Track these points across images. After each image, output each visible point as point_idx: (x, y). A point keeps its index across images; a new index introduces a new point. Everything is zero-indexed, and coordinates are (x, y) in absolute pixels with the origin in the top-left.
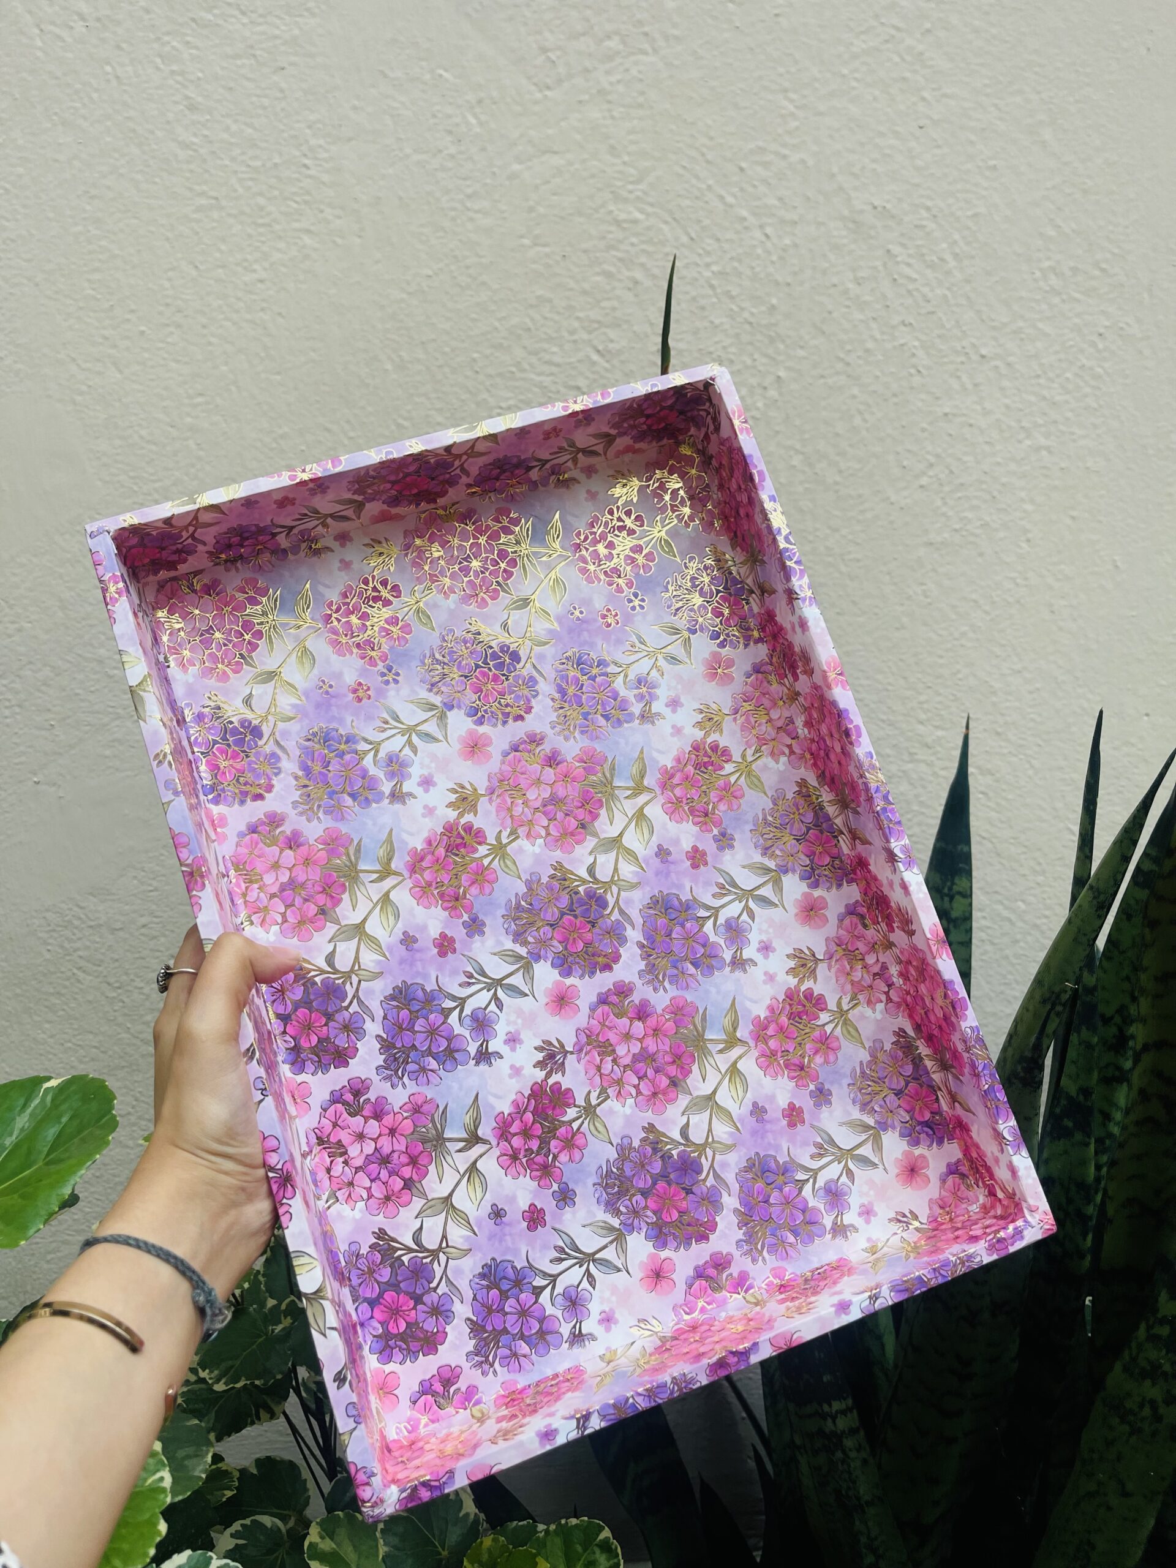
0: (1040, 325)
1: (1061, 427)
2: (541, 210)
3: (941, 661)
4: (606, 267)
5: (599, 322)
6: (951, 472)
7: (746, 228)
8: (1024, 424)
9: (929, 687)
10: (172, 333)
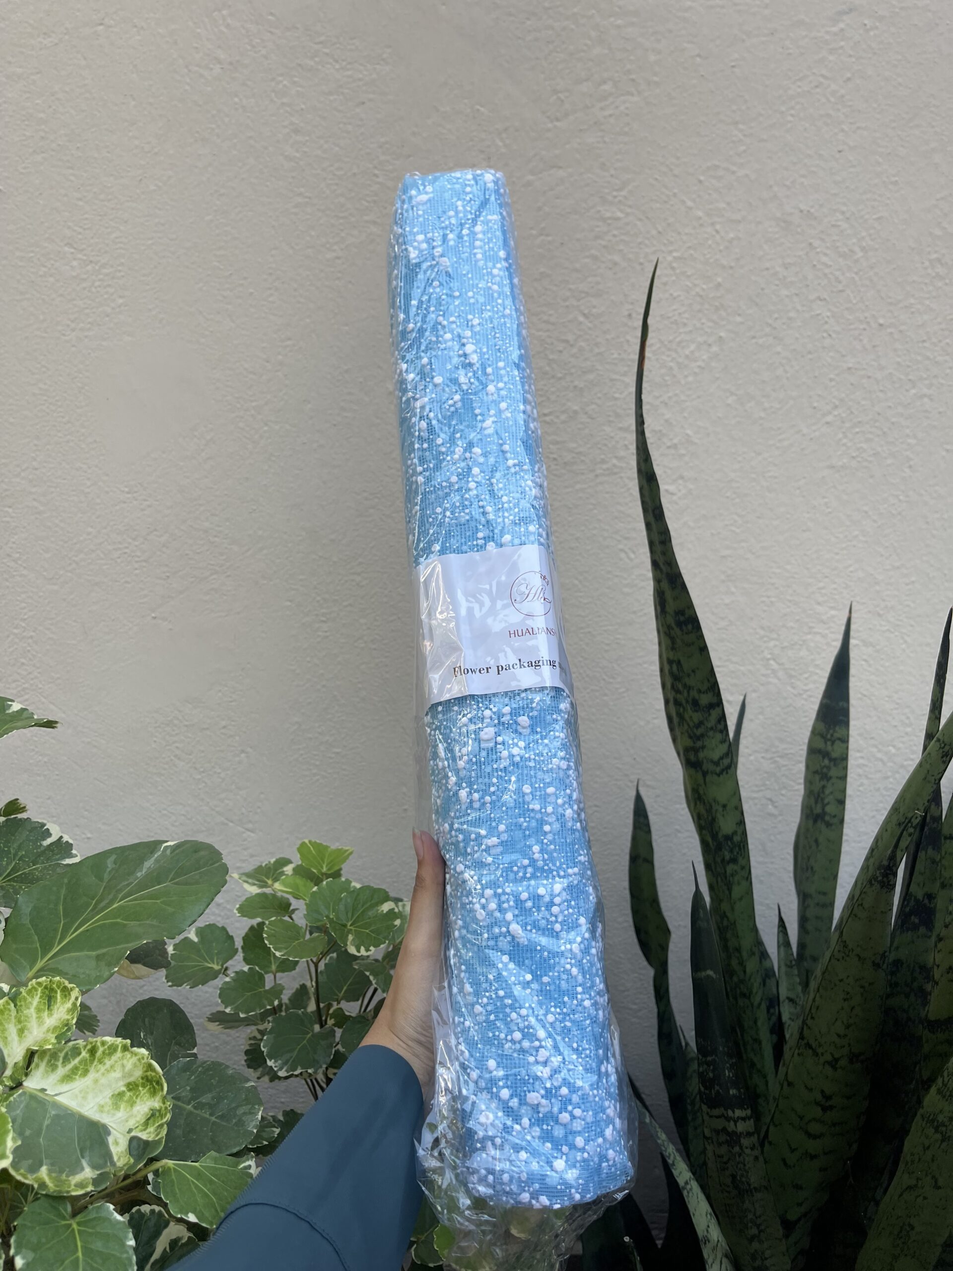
2: (547, 209)
3: (837, 557)
4: (593, 252)
5: (586, 293)
6: (852, 413)
7: (701, 225)
8: (910, 377)
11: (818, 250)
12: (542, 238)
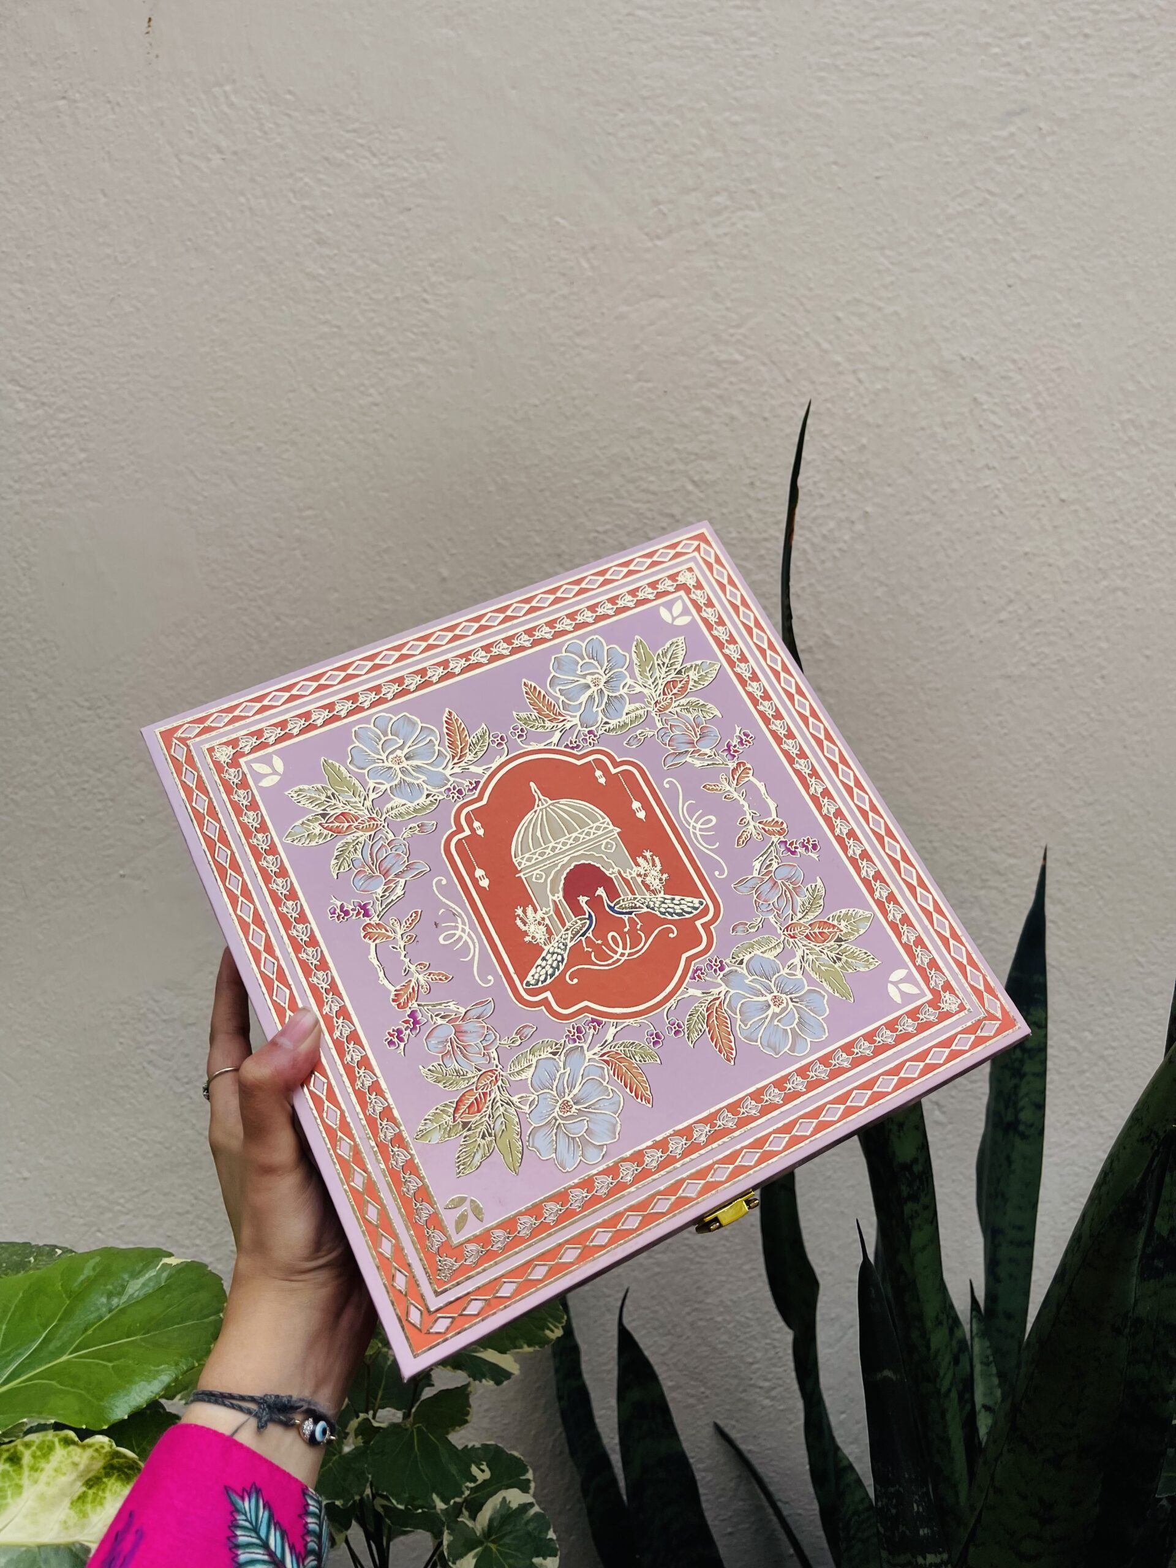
0: (1119, 473)
1: (1138, 571)
2: (646, 348)
3: (1016, 790)
4: (705, 403)
5: (696, 454)
6: (1030, 609)
7: (841, 373)
8: (1101, 565)
9: (1003, 816)
10: (287, 450)
12: (641, 384)
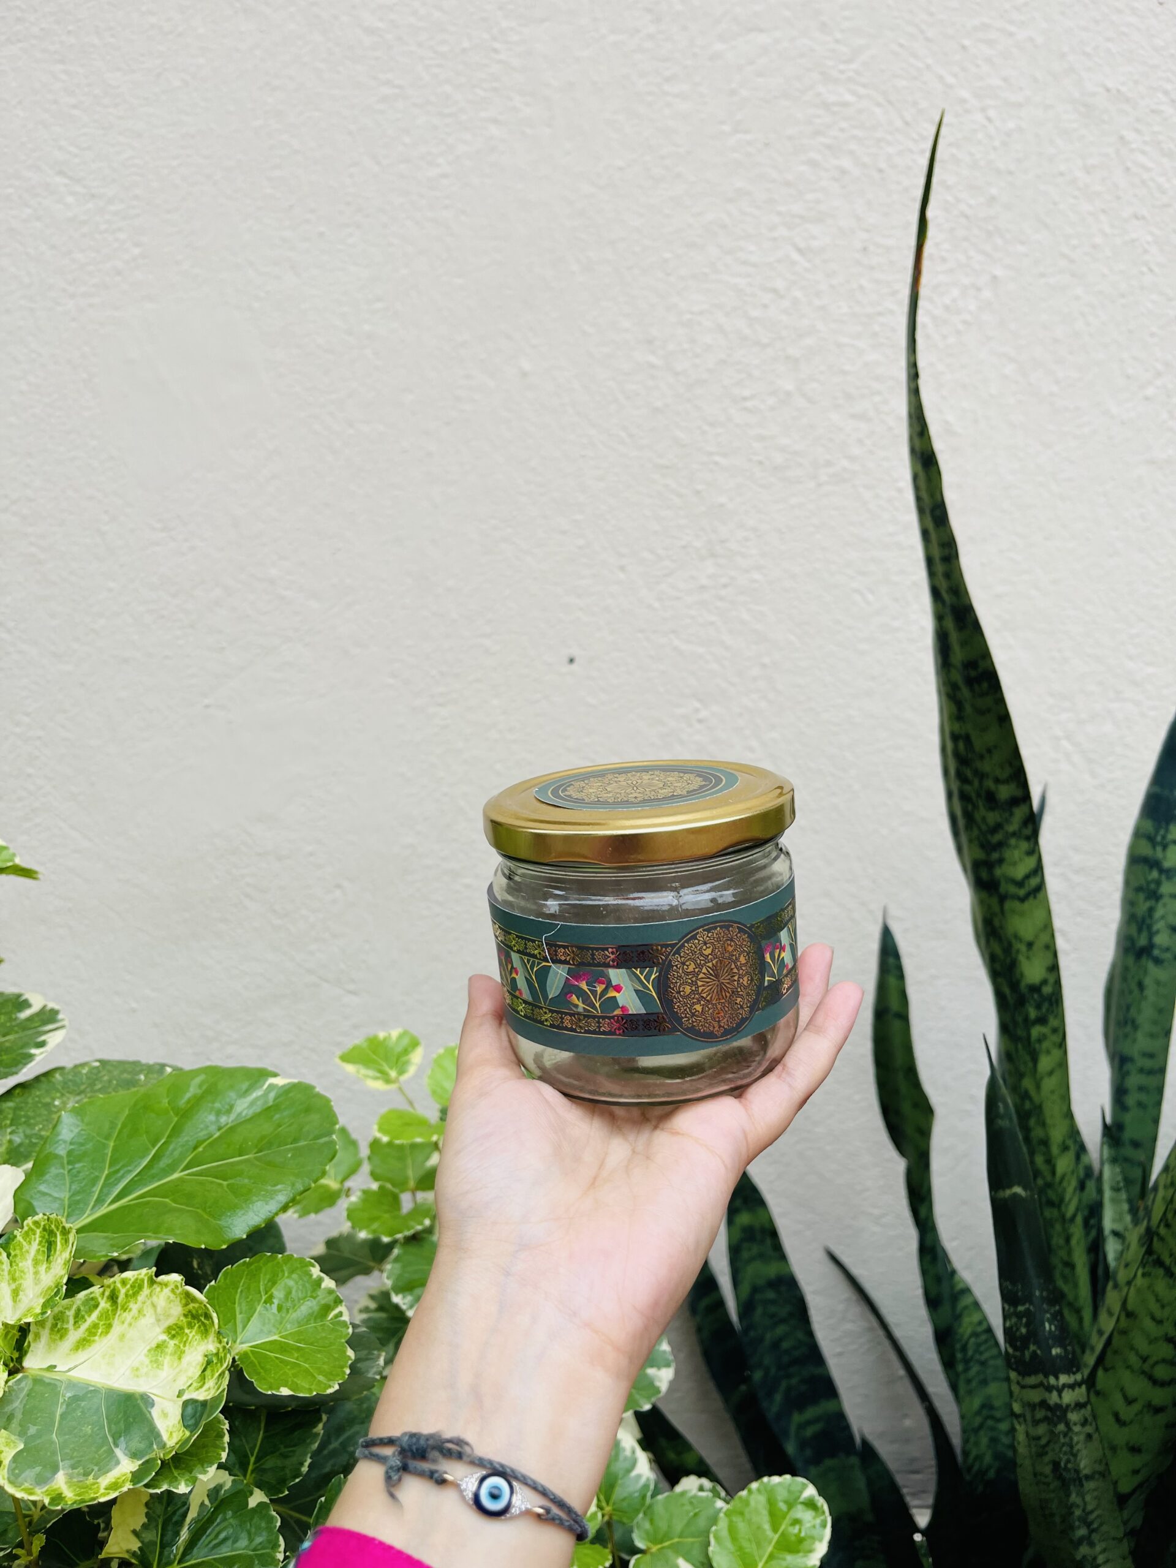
2: (744, 93)
4: (811, 155)
5: (802, 217)
11: (1134, 146)
12: (738, 136)
